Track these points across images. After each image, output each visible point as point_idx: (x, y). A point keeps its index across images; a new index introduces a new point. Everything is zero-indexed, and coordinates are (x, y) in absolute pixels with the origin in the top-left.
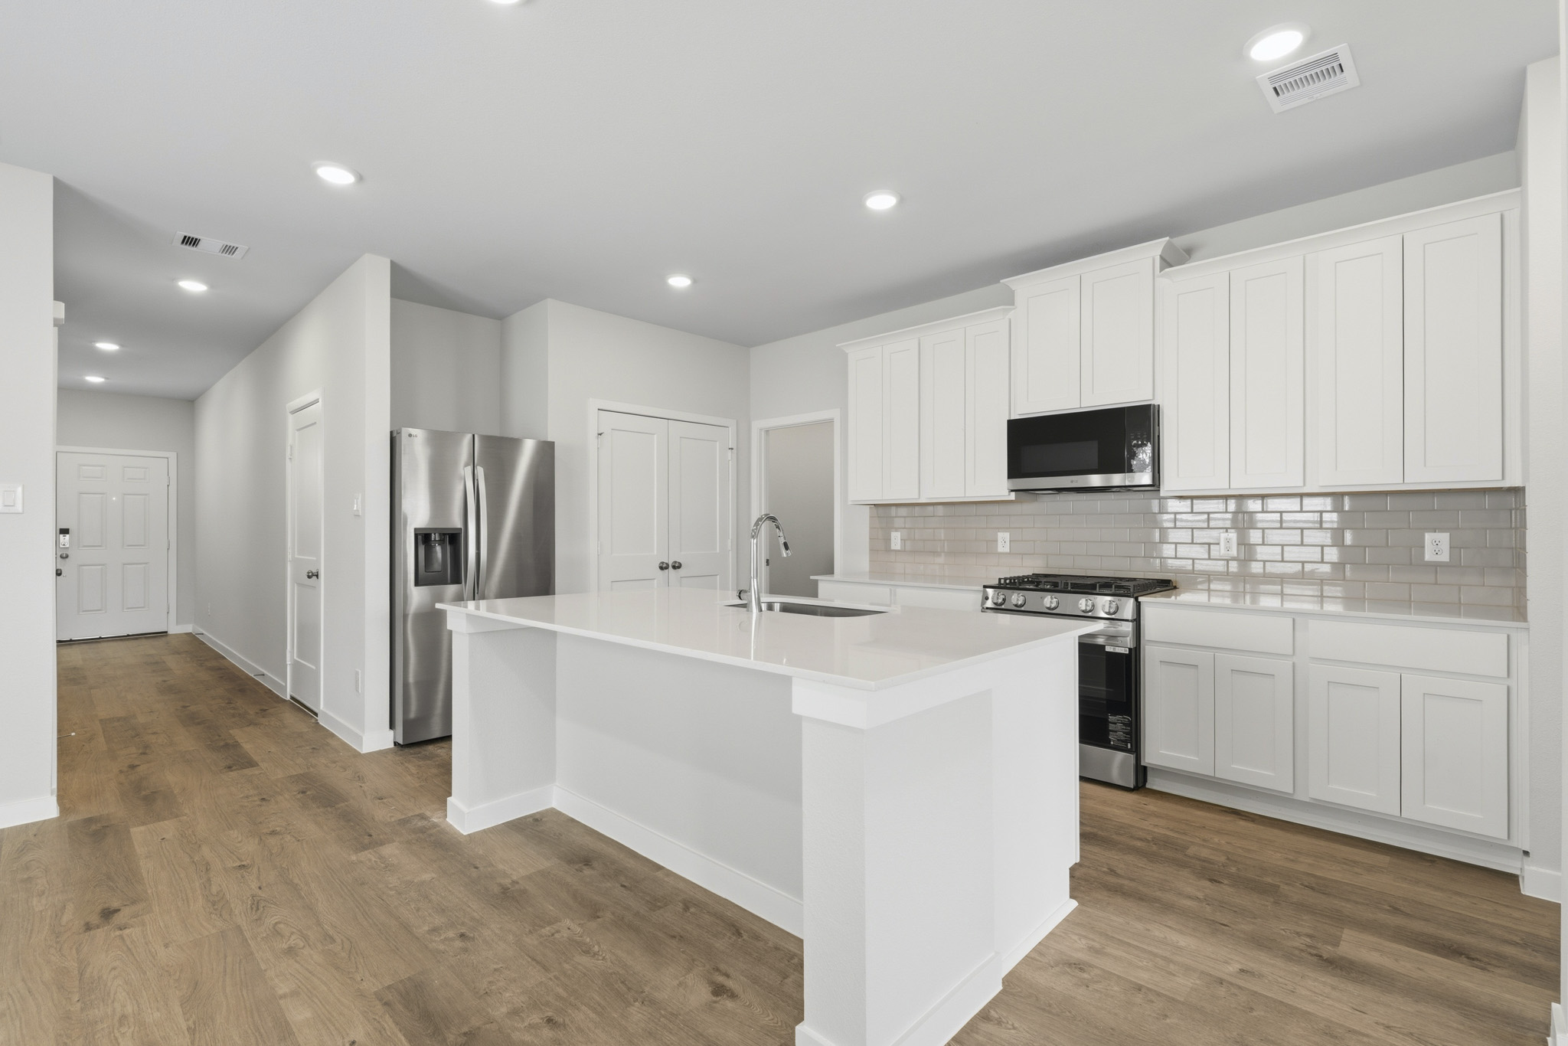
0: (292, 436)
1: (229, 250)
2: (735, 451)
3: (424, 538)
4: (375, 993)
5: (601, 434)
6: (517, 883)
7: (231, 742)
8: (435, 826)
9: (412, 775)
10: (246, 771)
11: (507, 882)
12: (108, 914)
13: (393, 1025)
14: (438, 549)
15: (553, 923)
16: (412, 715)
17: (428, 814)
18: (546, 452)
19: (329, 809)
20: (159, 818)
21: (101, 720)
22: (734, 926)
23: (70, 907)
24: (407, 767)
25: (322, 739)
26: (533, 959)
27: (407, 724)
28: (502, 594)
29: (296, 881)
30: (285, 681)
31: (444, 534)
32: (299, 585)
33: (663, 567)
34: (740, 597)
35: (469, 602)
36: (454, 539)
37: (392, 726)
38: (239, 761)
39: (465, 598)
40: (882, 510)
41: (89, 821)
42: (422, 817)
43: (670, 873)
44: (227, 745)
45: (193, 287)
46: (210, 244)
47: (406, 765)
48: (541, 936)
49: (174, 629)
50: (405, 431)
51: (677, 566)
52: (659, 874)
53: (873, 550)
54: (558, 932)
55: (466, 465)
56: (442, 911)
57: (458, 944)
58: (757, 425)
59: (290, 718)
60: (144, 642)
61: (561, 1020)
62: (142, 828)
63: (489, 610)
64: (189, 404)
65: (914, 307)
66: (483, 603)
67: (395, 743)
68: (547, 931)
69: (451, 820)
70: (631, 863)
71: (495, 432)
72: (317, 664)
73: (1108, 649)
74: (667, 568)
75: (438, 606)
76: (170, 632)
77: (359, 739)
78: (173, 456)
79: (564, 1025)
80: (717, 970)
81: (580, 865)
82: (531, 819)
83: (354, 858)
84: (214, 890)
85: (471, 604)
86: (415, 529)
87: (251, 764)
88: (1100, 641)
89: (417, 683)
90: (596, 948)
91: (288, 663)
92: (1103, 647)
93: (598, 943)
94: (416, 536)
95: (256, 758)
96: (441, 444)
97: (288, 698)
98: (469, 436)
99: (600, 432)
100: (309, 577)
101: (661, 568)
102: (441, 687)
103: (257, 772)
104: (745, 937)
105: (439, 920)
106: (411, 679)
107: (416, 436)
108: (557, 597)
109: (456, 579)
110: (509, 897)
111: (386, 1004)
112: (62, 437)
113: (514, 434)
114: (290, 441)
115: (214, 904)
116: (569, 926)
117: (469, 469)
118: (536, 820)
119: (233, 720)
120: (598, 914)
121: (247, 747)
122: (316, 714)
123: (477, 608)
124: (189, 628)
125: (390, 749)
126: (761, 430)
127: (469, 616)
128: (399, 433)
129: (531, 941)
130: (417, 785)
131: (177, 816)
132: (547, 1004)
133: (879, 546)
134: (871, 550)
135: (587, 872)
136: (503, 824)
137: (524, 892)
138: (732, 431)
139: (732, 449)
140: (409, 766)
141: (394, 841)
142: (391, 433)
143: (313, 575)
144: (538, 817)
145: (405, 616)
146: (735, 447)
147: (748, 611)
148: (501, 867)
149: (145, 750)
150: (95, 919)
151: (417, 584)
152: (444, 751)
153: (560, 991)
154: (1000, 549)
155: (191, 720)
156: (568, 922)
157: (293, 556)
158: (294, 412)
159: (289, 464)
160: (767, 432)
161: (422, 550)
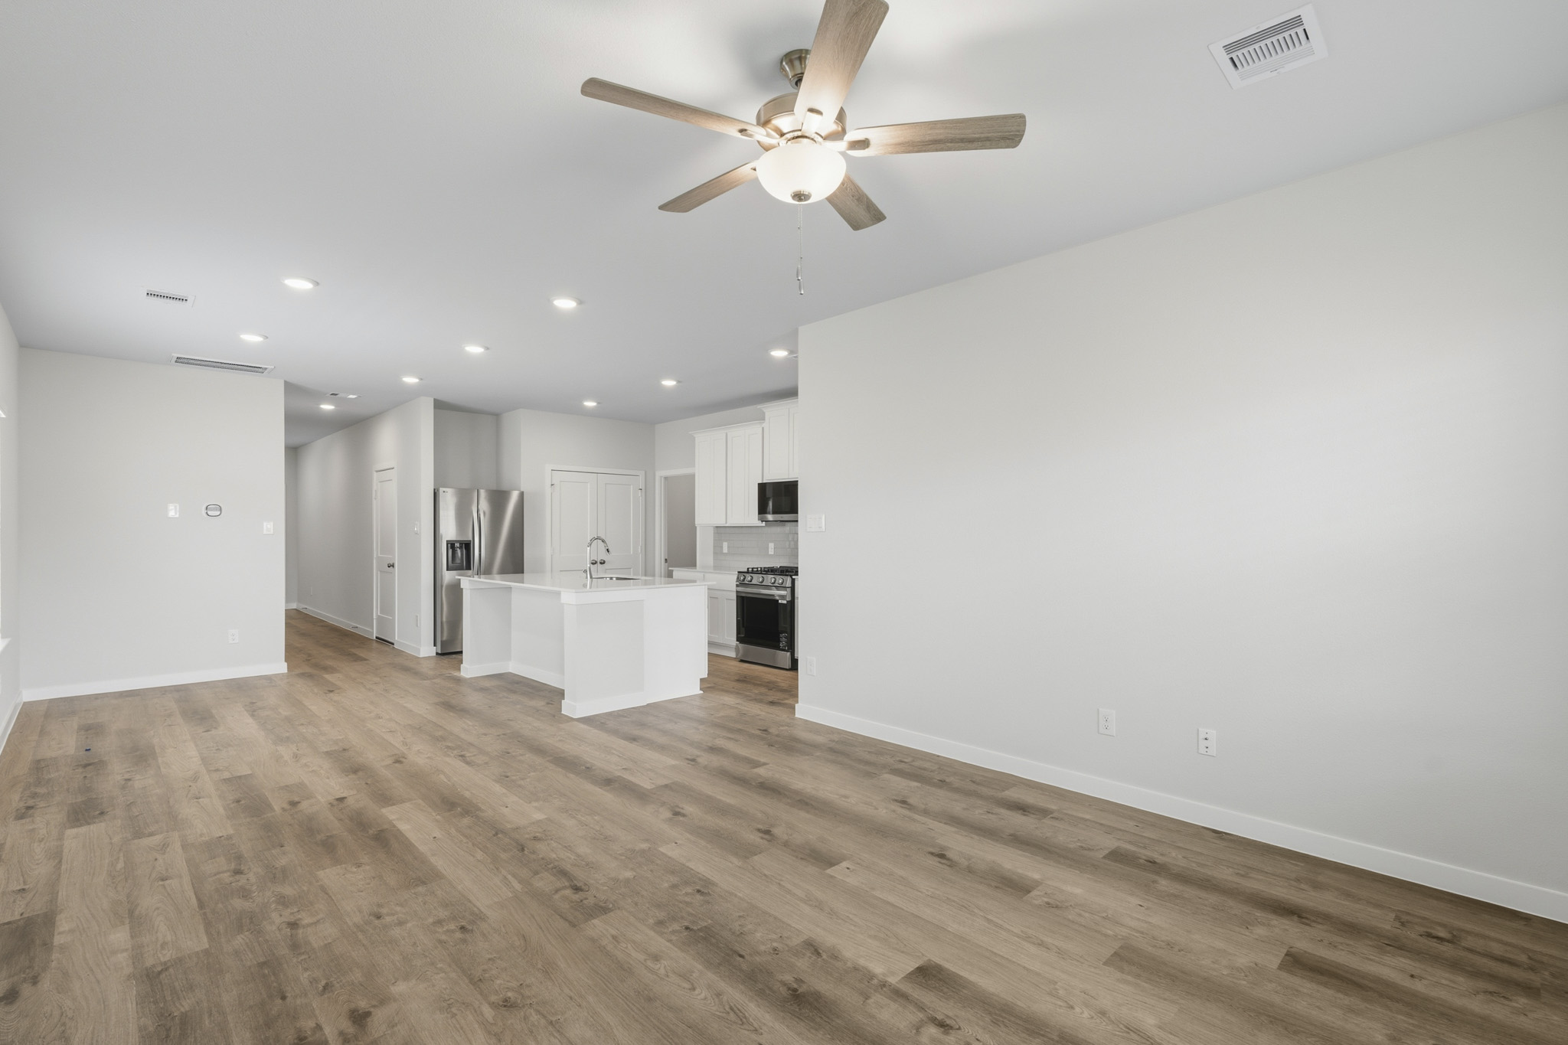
0: (376, 485)
2: (643, 490)
3: (451, 545)
4: (433, 703)
5: (553, 485)
8: (455, 676)
9: (443, 668)
10: (362, 662)
11: (483, 687)
14: (459, 551)
16: (444, 638)
17: (452, 673)
18: (522, 497)
24: (441, 665)
25: (398, 653)
27: (443, 643)
30: (373, 627)
31: (462, 543)
32: (382, 571)
33: (594, 563)
35: (475, 579)
36: (467, 546)
37: (435, 645)
38: (358, 658)
39: (473, 576)
40: (720, 531)
42: (450, 674)
45: (327, 407)
46: (343, 395)
47: (442, 661)
50: (441, 490)
51: (603, 563)
53: (715, 553)
55: (474, 506)
58: (661, 473)
59: (377, 646)
64: (293, 450)
65: (739, 409)
66: (483, 577)
67: (437, 652)
71: (493, 487)
72: (392, 617)
73: (780, 601)
74: (596, 563)
75: (459, 581)
77: (418, 650)
82: (499, 675)
83: (421, 682)
86: (447, 540)
88: (777, 598)
89: (447, 622)
91: (375, 617)
92: (778, 601)
94: (448, 544)
95: (367, 658)
96: (461, 495)
97: (375, 638)
98: (477, 490)
99: (553, 483)
100: (388, 566)
101: (592, 563)
106: (444, 619)
107: (448, 491)
109: (468, 567)
113: (504, 488)
114: (375, 488)
117: (476, 507)
121: (360, 654)
122: (393, 644)
123: (479, 579)
124: (293, 605)
125: (434, 655)
126: (662, 477)
127: (471, 581)
128: (438, 490)
130: (448, 666)
133: (717, 551)
134: (714, 553)
138: (641, 479)
139: (641, 490)
140: (444, 661)
142: (434, 490)
143: (390, 565)
144: (502, 674)
145: (442, 586)
146: (643, 488)
151: (447, 570)
154: (770, 553)
157: (377, 554)
158: (377, 471)
159: (374, 502)
160: (666, 478)
161: (450, 551)
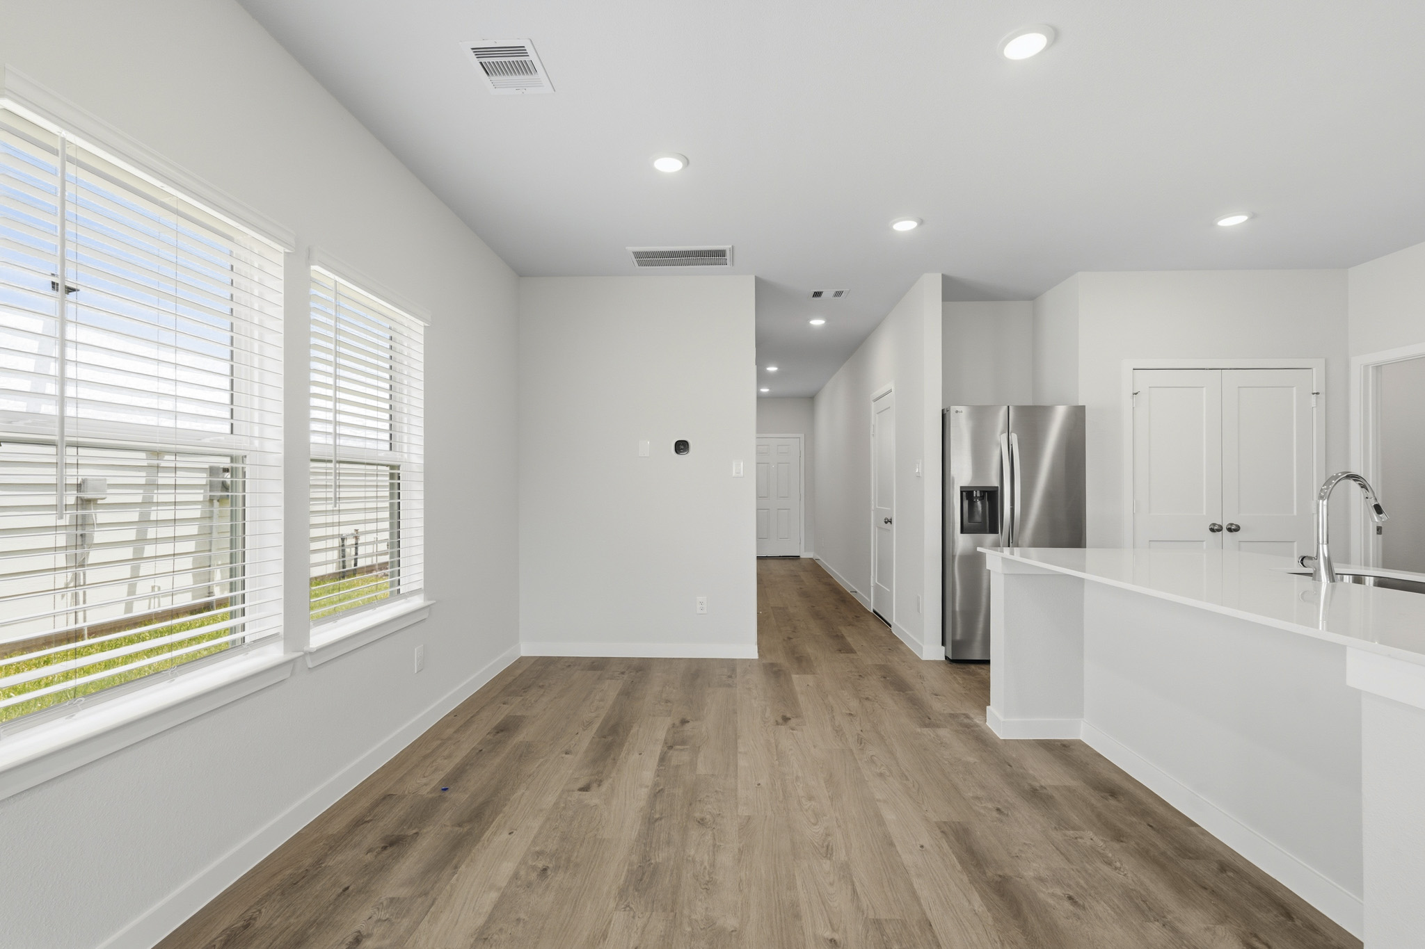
0: (874, 418)
1: (838, 294)
2: (1322, 396)
3: (967, 493)
4: (936, 823)
5: (1136, 394)
6: (1045, 788)
7: (839, 634)
8: (977, 726)
9: (958, 683)
10: (849, 655)
11: (1036, 785)
12: (786, 719)
13: (947, 847)
14: (979, 503)
15: (1077, 830)
16: (959, 637)
17: (972, 716)
18: (1078, 416)
19: (901, 693)
20: (805, 672)
21: (772, 608)
22: (1282, 907)
23: (768, 710)
24: (954, 677)
25: (894, 644)
26: (1057, 849)
27: (956, 646)
28: (1036, 544)
29: (883, 733)
30: (870, 597)
31: (984, 492)
32: (880, 528)
33: (1215, 529)
34: (1302, 563)
35: (1004, 548)
36: (991, 496)
37: (943, 644)
38: (846, 649)
39: (1001, 545)
41: (772, 665)
42: (967, 716)
43: (1204, 833)
44: (837, 636)
45: (817, 322)
46: (828, 293)
47: (955, 675)
48: (1065, 835)
49: (804, 555)
50: (953, 408)
51: (1233, 529)
52: (1192, 829)
54: (1081, 838)
55: (1002, 433)
56: (983, 787)
57: (995, 814)
58: (1358, 363)
59: (873, 624)
60: (787, 561)
61: (1081, 903)
62: (798, 676)
63: (1022, 556)
64: (810, 400)
66: (1016, 550)
67: (946, 657)
68: (1071, 833)
69: (990, 724)
70: (1161, 810)
71: (1028, 402)
72: (891, 588)
74: (1220, 529)
75: (979, 549)
76: (801, 557)
77: (923, 648)
78: (802, 436)
79: (1084, 908)
80: (1256, 936)
81: (1106, 794)
82: (1059, 744)
83: (919, 730)
84: (837, 724)
85: (1007, 550)
86: (961, 487)
87: (852, 651)
89: (962, 611)
90: (1118, 864)
91: (872, 585)
93: (1120, 861)
94: (962, 492)
95: (855, 648)
96: (981, 415)
97: (872, 611)
98: (1006, 407)
99: (1136, 392)
100: (886, 523)
101: (1212, 530)
102: (981, 618)
103: (855, 657)
104: (1298, 923)
105: (980, 793)
106: (957, 608)
107: (962, 412)
108: (1087, 550)
109: (994, 530)
110: (1037, 796)
111: (943, 832)
112: (761, 428)
113: (1045, 402)
114: (873, 422)
115: (837, 731)
116: (1091, 838)
117: (1005, 435)
118: (1064, 746)
119: (840, 620)
120: (1122, 839)
121: (849, 639)
122: (890, 626)
123: (1012, 553)
124: (810, 555)
125: (942, 661)
126: (1366, 366)
127: (1004, 559)
128: (949, 410)
129: (1057, 836)
130: (963, 692)
131: (814, 674)
132: (1069, 886)
135: (1112, 802)
136: (1034, 740)
137: (1051, 797)
138: (1319, 373)
139: (1317, 393)
140: (957, 677)
141: (946, 727)
142: (943, 410)
143: (888, 521)
144: (1065, 743)
145: (954, 557)
146: (1322, 390)
147: (1314, 579)
148: (1031, 772)
149: (795, 630)
150: (780, 721)
151: (962, 532)
152: (983, 671)
153: (1082, 882)
155: (817, 615)
156: (1091, 834)
157: (875, 506)
158: (875, 400)
159: (872, 439)
160: (1378, 368)
161: (966, 503)
